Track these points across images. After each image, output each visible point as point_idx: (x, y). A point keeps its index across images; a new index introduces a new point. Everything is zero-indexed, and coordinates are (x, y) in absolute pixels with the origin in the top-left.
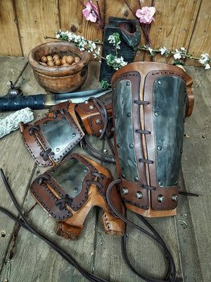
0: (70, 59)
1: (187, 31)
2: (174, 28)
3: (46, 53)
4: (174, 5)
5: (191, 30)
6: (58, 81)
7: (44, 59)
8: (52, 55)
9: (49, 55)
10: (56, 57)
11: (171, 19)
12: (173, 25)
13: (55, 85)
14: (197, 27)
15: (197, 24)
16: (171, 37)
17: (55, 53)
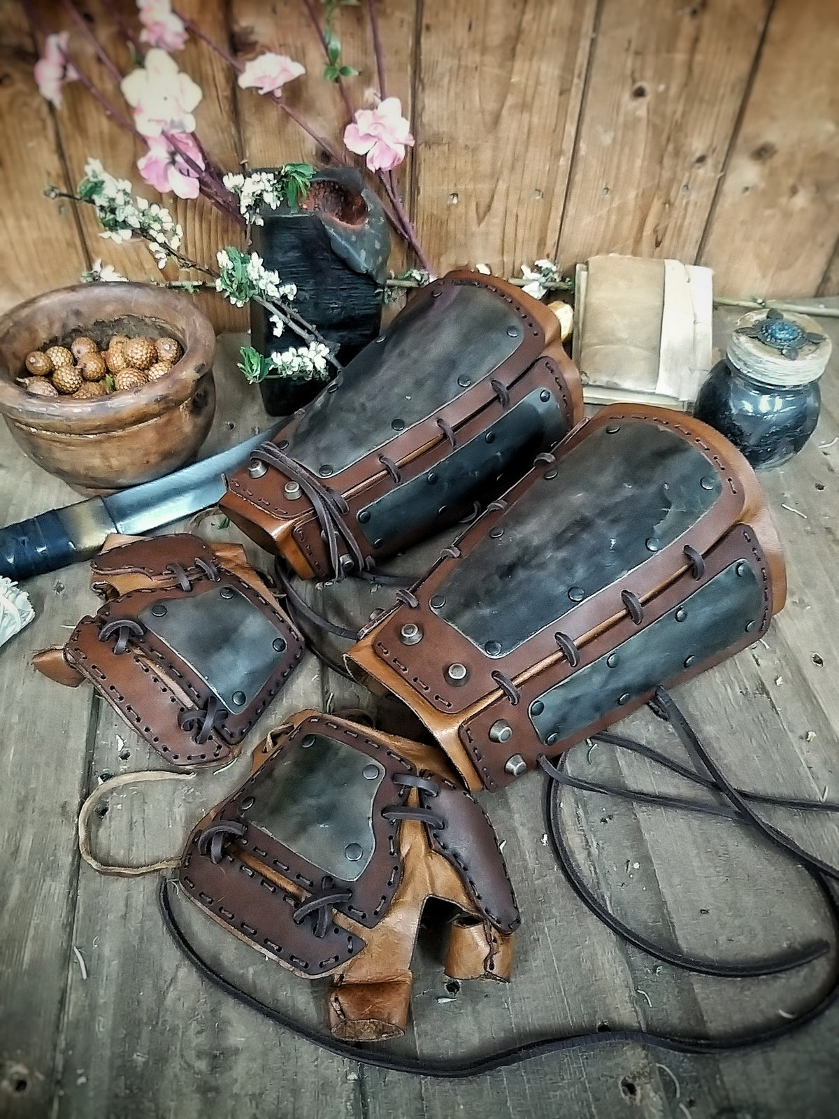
0: (138, 351)
1: (546, 195)
2: (502, 186)
3: (43, 336)
4: (491, 106)
5: (560, 188)
6: (110, 448)
7: (38, 362)
8: (65, 340)
9: (53, 342)
10: (83, 347)
11: (486, 155)
12: (495, 176)
13: (97, 462)
14: (578, 178)
15: (580, 167)
16: (495, 219)
17: (78, 332)
